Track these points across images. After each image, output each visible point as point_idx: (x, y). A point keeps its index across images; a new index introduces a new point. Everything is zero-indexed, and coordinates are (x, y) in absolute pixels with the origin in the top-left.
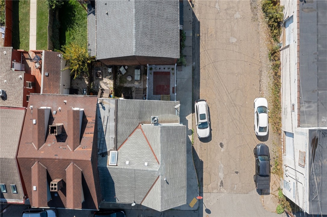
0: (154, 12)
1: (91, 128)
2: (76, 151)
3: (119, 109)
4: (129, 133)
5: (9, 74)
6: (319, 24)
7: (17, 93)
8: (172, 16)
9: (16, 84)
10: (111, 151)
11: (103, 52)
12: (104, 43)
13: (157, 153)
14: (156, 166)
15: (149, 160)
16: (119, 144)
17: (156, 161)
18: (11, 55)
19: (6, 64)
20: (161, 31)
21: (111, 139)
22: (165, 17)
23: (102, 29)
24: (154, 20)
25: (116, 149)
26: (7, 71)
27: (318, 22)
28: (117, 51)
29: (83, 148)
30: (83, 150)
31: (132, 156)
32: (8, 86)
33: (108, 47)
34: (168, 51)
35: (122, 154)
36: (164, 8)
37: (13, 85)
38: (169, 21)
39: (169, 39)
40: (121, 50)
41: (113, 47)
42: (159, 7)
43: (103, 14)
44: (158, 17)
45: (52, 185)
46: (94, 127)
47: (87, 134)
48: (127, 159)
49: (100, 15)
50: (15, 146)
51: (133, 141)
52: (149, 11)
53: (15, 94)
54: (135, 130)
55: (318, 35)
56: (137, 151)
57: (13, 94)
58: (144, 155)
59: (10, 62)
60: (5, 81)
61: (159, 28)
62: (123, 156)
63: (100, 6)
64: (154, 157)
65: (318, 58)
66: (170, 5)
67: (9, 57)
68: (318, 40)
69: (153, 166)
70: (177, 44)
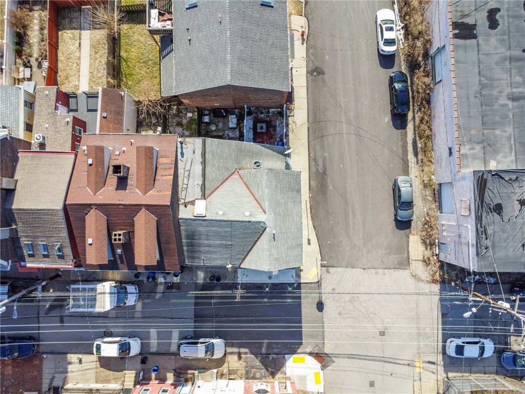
0: (256, 36)
1: (170, 169)
2: (148, 195)
3: (207, 150)
4: (222, 179)
5: (52, 117)
6: (480, 53)
7: (63, 139)
8: (280, 42)
9: (62, 129)
10: (196, 201)
11: (184, 85)
12: (186, 75)
13: (262, 201)
14: (261, 216)
15: (250, 210)
16: (207, 192)
17: (262, 211)
18: (55, 95)
19: (48, 106)
20: (266, 59)
21: (196, 186)
22: (270, 42)
23: (182, 58)
24: (256, 45)
25: (203, 197)
26: (49, 114)
27: (478, 51)
28: (204, 81)
29: (158, 192)
30: (158, 193)
31: (226, 205)
32: (51, 131)
33: (191, 79)
34: (276, 82)
35: (213, 203)
36: (268, 32)
37: (57, 130)
38: (276, 47)
39: (276, 68)
40: (209, 79)
41: (198, 78)
42: (262, 31)
43: (184, 41)
44: (260, 42)
45: (115, 235)
46: (173, 168)
47: (164, 177)
48: (221, 209)
49: (181, 42)
50: (62, 196)
51: (228, 189)
52: (248, 34)
53: (60, 140)
54: (229, 176)
55: (479, 66)
56: (234, 200)
57: (58, 140)
58: (244, 204)
59: (54, 104)
60: (47, 125)
61: (262, 55)
62: (214, 206)
63: (179, 32)
64: (258, 206)
65: (481, 93)
66: (277, 29)
67: (52, 98)
68: (479, 71)
69: (257, 216)
70: (287, 75)
